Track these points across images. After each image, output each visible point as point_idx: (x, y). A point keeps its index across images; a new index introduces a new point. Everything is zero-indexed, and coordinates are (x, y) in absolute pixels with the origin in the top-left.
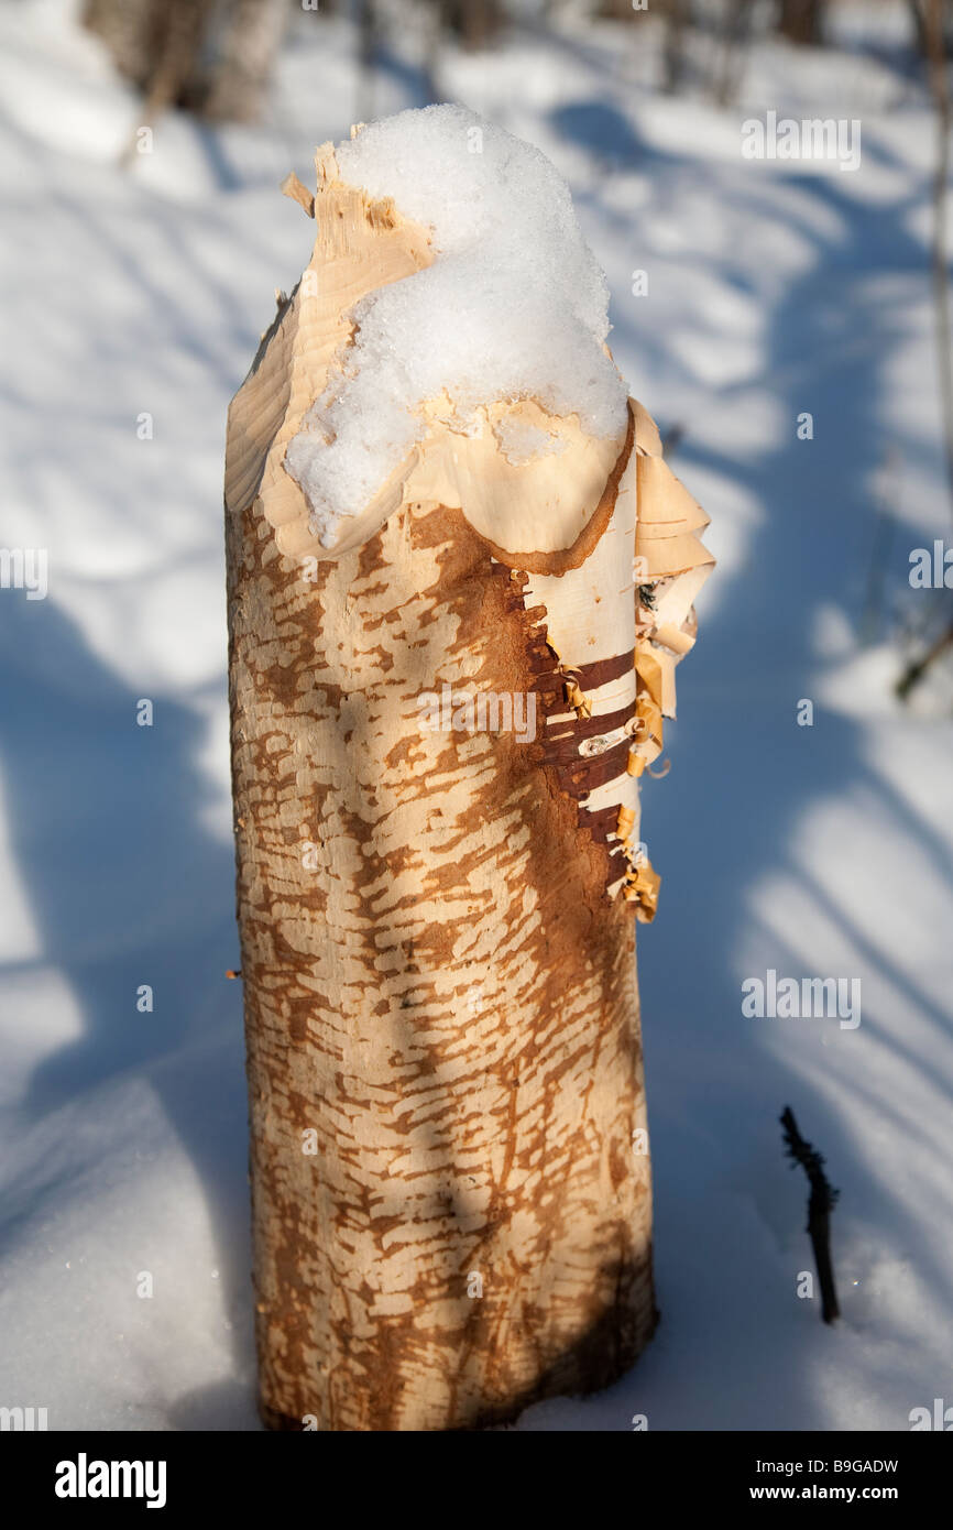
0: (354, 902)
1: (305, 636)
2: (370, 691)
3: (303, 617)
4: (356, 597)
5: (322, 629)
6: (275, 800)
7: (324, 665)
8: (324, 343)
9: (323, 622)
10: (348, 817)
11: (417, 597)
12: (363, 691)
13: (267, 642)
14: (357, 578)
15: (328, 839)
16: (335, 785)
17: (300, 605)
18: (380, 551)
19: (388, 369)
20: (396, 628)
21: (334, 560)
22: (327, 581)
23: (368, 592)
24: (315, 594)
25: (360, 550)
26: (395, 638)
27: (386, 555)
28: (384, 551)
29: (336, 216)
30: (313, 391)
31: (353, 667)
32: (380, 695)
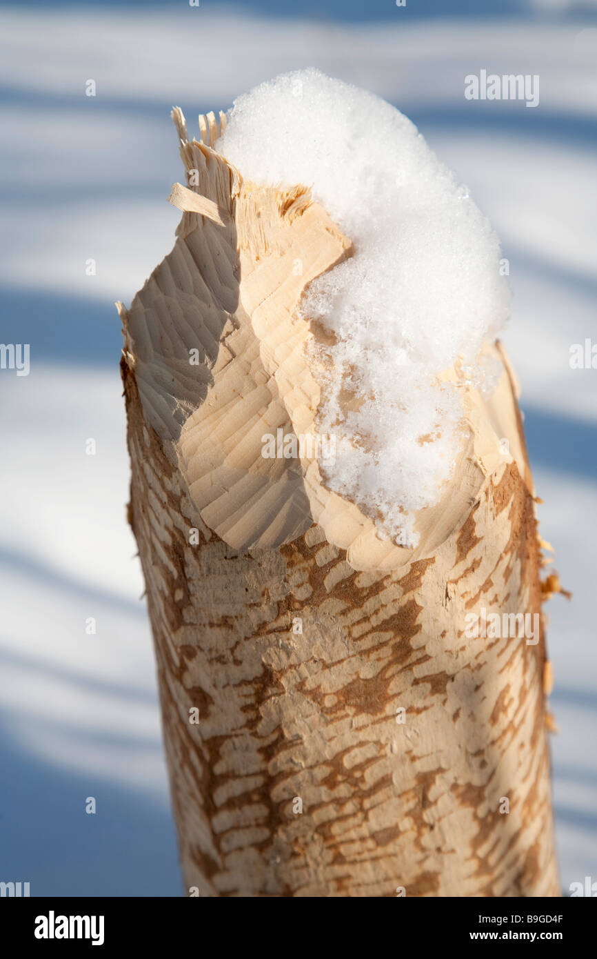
0: (473, 865)
1: (398, 639)
2: (474, 663)
3: (396, 622)
4: (456, 582)
5: (420, 626)
6: (361, 809)
7: (426, 658)
8: (291, 350)
9: (421, 619)
10: (461, 790)
11: (501, 558)
12: (468, 666)
13: (341, 661)
14: (457, 563)
15: (439, 820)
16: (444, 766)
17: (392, 611)
18: (473, 530)
19: (401, 357)
20: (490, 595)
21: (430, 556)
22: (422, 579)
23: (473, 569)
24: (409, 596)
25: (456, 536)
26: (491, 603)
27: (478, 533)
28: (477, 528)
29: (254, 216)
30: (310, 399)
31: (458, 648)
32: (482, 663)
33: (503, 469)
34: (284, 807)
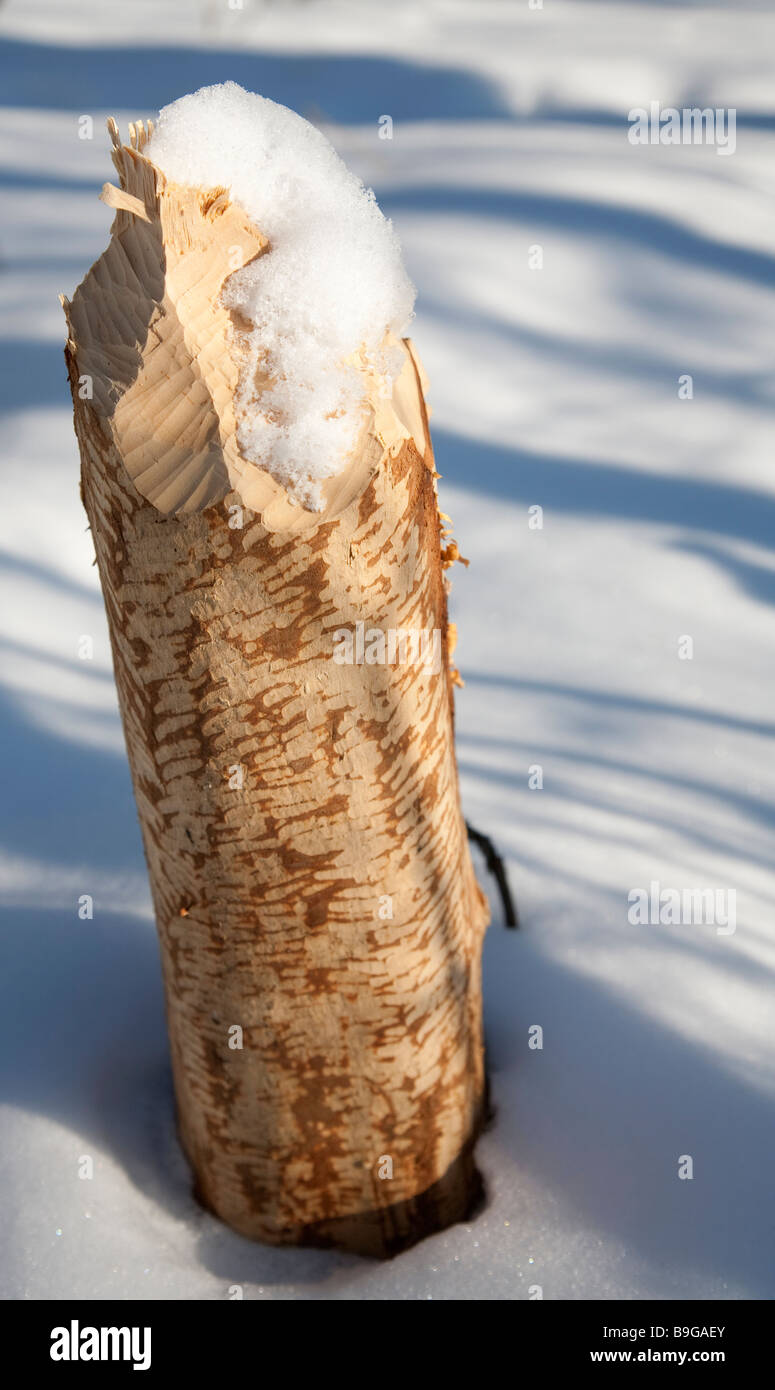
0: (378, 789)
1: (309, 593)
2: (376, 615)
3: (306, 578)
4: (359, 543)
5: (327, 582)
6: (280, 742)
7: (334, 610)
8: (212, 335)
9: (328, 575)
10: (366, 725)
11: (400, 523)
12: (371, 617)
13: (258, 613)
14: (359, 526)
15: (348, 751)
16: (351, 705)
17: (302, 568)
18: (373, 497)
19: (310, 344)
20: (390, 556)
21: (335, 519)
22: (329, 539)
23: (373, 532)
24: (317, 555)
25: (358, 502)
26: (391, 563)
27: (378, 499)
28: (377, 495)
29: (178, 214)
30: (229, 380)
31: (362, 601)
32: (383, 615)
33: (401, 443)
34: (213, 741)
